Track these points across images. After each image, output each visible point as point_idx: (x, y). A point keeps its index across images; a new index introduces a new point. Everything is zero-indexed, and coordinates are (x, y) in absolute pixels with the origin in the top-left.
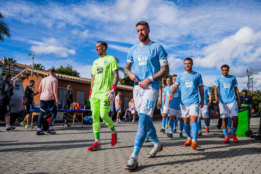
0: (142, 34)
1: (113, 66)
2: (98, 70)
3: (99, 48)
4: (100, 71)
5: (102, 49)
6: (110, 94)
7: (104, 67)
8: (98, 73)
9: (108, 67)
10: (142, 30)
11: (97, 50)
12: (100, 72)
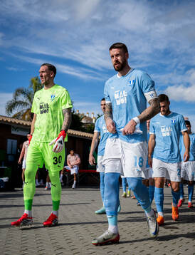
0: (117, 61)
1: (63, 102)
2: (41, 107)
3: (44, 74)
4: (44, 109)
5: (48, 75)
6: (57, 143)
7: (51, 103)
8: (42, 113)
9: (56, 104)
10: (117, 55)
11: (42, 76)
12: (45, 111)
